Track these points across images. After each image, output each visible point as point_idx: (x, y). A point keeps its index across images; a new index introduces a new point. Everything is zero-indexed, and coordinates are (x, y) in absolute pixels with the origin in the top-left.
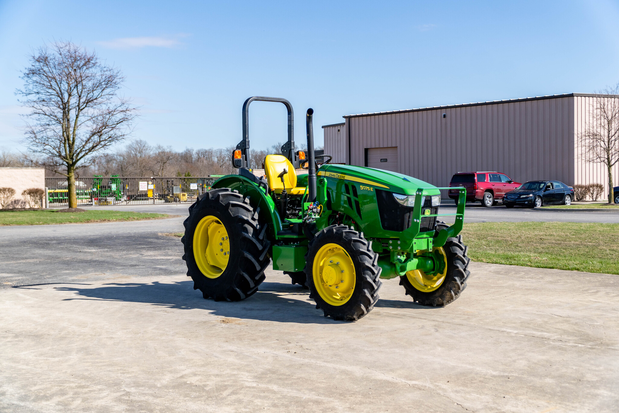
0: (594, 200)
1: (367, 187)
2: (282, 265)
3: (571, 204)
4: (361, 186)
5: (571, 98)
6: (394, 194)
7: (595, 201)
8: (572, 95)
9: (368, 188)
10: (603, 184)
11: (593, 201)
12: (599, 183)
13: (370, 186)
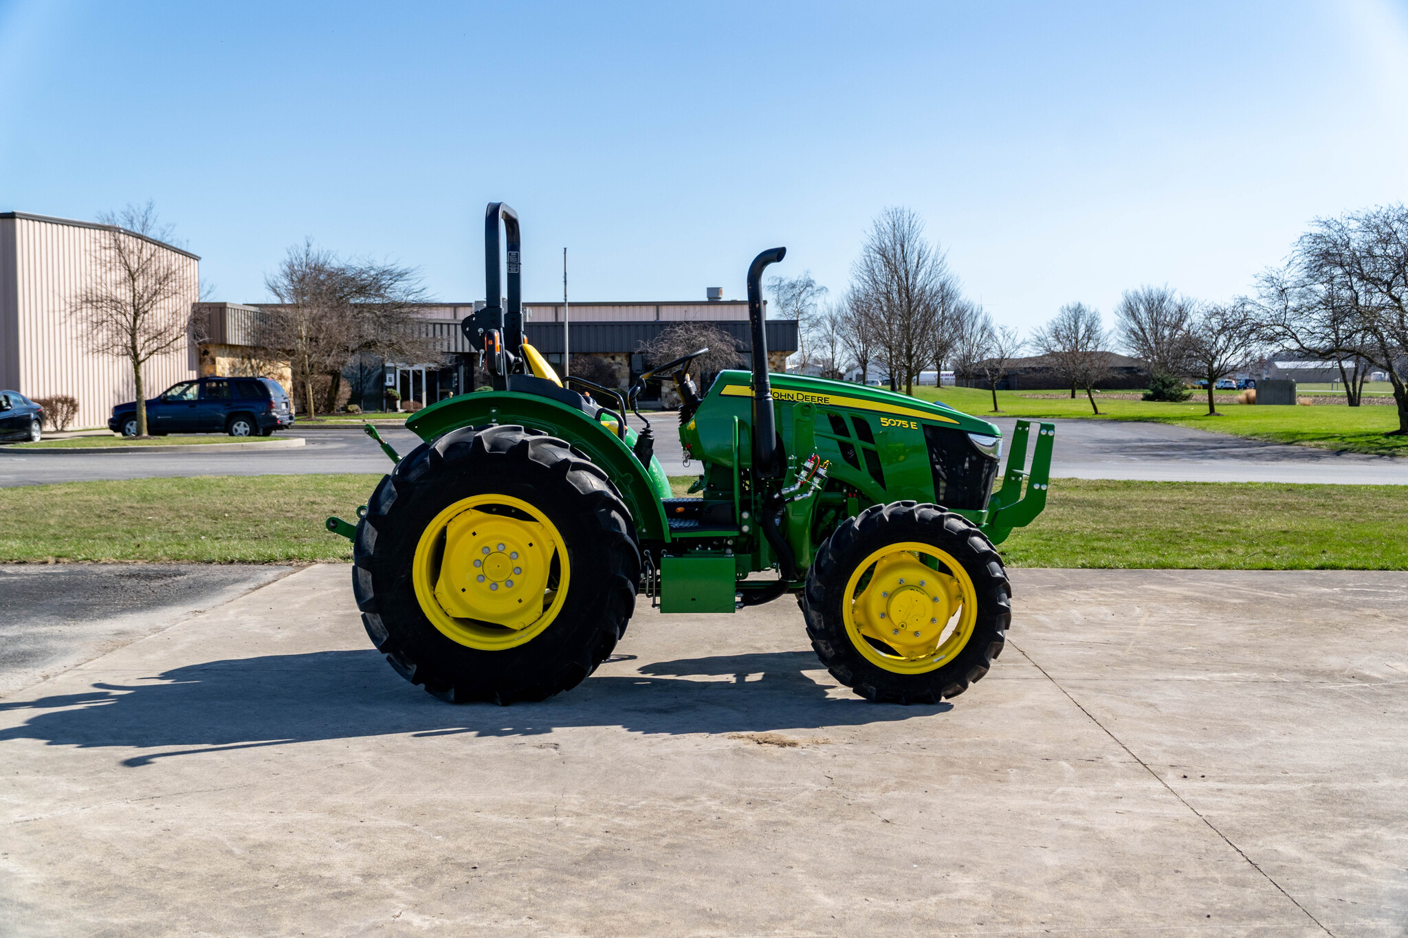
0: (59, 428)
1: (900, 421)
2: (693, 600)
3: (42, 439)
4: (882, 419)
5: (9, 221)
6: (971, 436)
7: (62, 431)
8: (12, 216)
9: (904, 422)
10: (76, 397)
11: (57, 431)
12: (70, 396)
13: (909, 418)
